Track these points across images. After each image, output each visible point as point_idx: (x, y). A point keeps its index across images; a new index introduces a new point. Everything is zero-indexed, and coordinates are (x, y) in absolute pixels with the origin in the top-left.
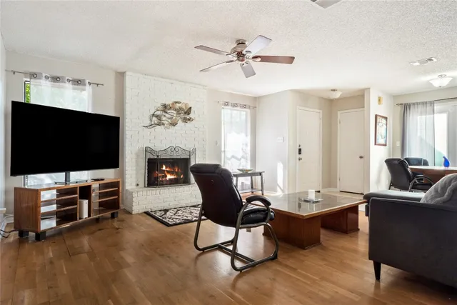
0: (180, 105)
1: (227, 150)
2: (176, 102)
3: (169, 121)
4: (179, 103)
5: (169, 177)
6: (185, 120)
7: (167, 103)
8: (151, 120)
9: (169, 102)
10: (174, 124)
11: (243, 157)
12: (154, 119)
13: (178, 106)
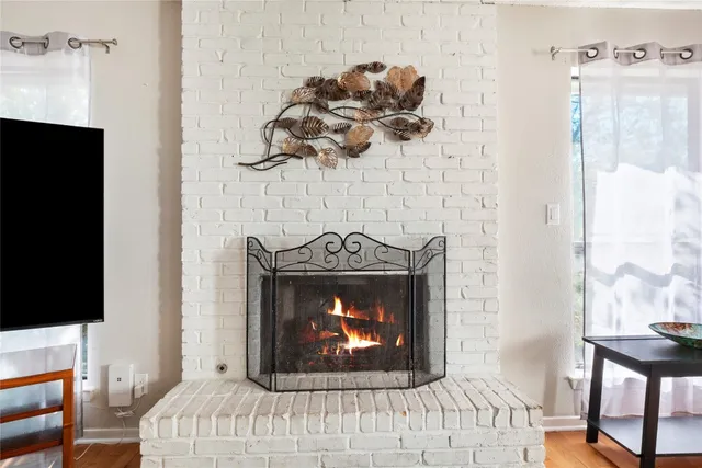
0: (381, 76)
1: (593, 240)
2: (362, 68)
3: (339, 138)
4: (376, 67)
5: (355, 342)
6: (402, 132)
7: (328, 76)
8: (269, 143)
9: (335, 70)
10: (354, 151)
11: (676, 270)
12: (281, 135)
13: (371, 80)
